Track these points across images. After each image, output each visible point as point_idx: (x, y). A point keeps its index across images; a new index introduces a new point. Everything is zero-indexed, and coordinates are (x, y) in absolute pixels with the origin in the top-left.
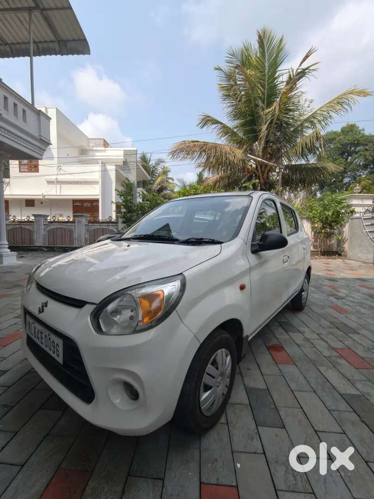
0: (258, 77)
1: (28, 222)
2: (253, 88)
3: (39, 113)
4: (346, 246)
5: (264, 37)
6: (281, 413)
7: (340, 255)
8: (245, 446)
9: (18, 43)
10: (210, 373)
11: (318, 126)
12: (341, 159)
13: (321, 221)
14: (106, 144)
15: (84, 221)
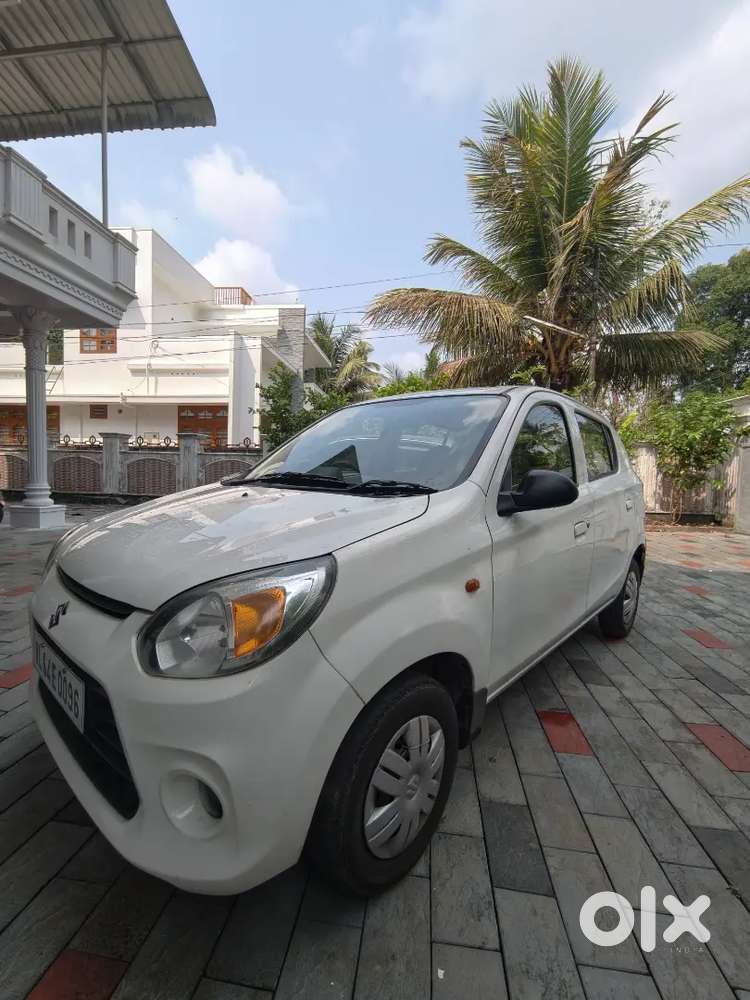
0: (549, 157)
1: (92, 446)
2: (538, 181)
3: (116, 239)
4: (733, 504)
5: (562, 76)
6: (550, 862)
7: (719, 523)
8: (462, 931)
9: (82, 108)
10: (387, 766)
11: (677, 254)
12: (729, 323)
13: (679, 451)
14: (246, 298)
15: (196, 447)
